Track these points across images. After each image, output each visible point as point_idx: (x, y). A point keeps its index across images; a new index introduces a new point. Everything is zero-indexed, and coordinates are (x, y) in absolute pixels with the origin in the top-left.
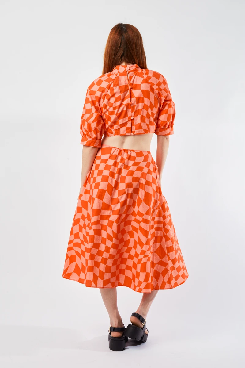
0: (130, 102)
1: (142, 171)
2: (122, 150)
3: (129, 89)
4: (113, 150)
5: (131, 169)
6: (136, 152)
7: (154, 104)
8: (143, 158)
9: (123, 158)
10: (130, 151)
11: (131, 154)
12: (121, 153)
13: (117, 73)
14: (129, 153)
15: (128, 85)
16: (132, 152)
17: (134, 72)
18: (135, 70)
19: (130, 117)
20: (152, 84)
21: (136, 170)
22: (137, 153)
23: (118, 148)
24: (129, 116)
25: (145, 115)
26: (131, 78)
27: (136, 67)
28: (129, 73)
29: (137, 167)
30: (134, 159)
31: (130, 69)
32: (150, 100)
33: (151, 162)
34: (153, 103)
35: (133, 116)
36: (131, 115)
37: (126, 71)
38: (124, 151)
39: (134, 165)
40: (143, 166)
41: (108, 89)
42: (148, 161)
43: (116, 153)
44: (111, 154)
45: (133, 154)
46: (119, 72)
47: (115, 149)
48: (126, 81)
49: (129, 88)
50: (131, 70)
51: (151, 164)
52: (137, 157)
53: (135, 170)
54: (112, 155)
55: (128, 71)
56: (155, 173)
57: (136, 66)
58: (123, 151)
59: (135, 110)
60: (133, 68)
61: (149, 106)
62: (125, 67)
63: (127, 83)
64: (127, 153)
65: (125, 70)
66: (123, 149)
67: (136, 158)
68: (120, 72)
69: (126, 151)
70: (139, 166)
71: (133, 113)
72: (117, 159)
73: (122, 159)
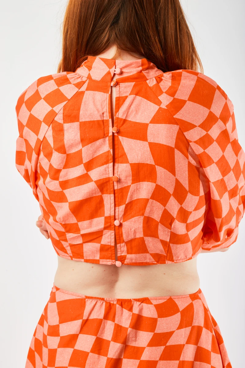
0: (111, 175)
1: (178, 358)
2: (115, 303)
3: (111, 134)
4: (89, 305)
5: (145, 357)
6: (155, 302)
7: (186, 186)
8: (176, 318)
9: (121, 326)
10: (138, 303)
11: (141, 310)
12: (112, 311)
13: (84, 79)
14: (136, 310)
15: (107, 121)
16: (144, 305)
17: (133, 84)
18: (139, 78)
19: (110, 217)
20: (185, 126)
21: (160, 359)
22: (157, 307)
23: (103, 299)
24: (107, 214)
25: (157, 216)
26: (121, 100)
27: (141, 68)
28: (117, 84)
29: (163, 348)
30: (153, 323)
31: (121, 73)
32: (174, 174)
33: (202, 324)
34: (185, 184)
35: (121, 216)
36: (112, 214)
37: (109, 79)
38: (122, 305)
39: (154, 343)
40: (179, 343)
41: (47, 127)
42: (196, 323)
43: (99, 313)
44: (85, 318)
45: (149, 312)
46: (89, 77)
47: (94, 302)
48: (104, 110)
49: (111, 130)
50: (125, 75)
51: (204, 330)
52: (159, 319)
53: (158, 359)
54: (87, 320)
55: (117, 77)
56: (217, 353)
57: (142, 65)
58: (117, 306)
59: (127, 201)
60: (132, 71)
61: (171, 190)
62: (111, 63)
63: (107, 117)
64: (131, 309)
65: (109, 73)
66: (118, 300)
67: (158, 323)
68: (93, 78)
69: (126, 304)
70: (168, 344)
71: (122, 208)
72: (103, 333)
73: (118, 329)
